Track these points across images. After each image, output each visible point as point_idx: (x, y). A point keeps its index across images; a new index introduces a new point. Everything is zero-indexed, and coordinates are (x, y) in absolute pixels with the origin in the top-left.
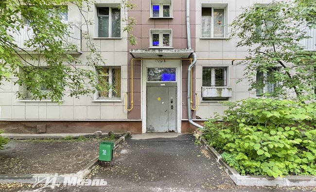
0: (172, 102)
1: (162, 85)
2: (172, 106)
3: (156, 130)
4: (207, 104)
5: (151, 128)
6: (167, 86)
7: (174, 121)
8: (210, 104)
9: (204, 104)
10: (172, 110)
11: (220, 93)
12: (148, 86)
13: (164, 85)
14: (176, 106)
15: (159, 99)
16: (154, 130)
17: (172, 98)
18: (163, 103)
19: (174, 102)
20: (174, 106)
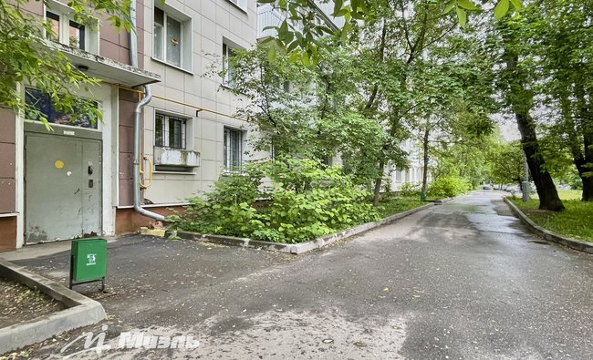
0: (90, 172)
1: (65, 133)
2: (91, 181)
3: (51, 238)
4: (162, 177)
5: (37, 234)
6: (79, 137)
7: (97, 213)
8: (168, 177)
9: (157, 177)
10: (91, 190)
11: (185, 160)
12: (28, 131)
13: (72, 133)
14: (101, 182)
15: (59, 164)
16: (45, 238)
17: (90, 164)
18: (69, 173)
19: (95, 172)
20: (96, 181)
